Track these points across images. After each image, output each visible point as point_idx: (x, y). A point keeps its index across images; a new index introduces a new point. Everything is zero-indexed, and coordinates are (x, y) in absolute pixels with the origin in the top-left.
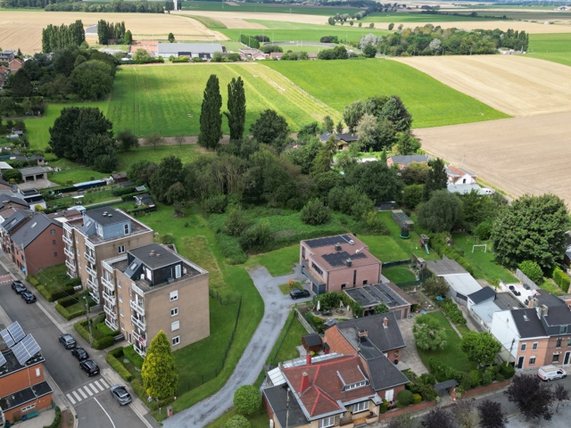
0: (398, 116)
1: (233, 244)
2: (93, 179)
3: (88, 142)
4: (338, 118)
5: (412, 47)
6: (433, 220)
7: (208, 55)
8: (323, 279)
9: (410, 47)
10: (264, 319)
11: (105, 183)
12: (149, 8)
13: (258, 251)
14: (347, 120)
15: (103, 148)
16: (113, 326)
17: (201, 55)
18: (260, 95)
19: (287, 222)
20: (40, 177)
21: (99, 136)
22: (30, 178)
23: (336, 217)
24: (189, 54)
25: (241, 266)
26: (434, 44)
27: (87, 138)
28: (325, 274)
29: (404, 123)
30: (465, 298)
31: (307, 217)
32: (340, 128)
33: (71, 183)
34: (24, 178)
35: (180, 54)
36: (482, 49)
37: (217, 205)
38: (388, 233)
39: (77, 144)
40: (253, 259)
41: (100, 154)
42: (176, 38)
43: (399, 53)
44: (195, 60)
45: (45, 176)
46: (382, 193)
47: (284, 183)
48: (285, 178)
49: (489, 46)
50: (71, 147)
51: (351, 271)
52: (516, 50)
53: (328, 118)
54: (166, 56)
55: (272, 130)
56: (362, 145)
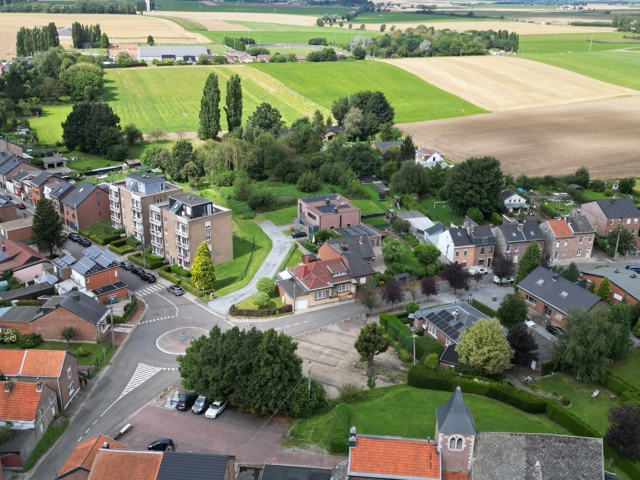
0: (382, 109)
1: (244, 206)
2: (109, 165)
3: (101, 133)
4: (327, 114)
5: (402, 48)
6: (403, 183)
7: (193, 58)
8: (316, 223)
9: (400, 49)
10: (273, 250)
11: (121, 168)
12: (119, 9)
13: (263, 211)
14: (336, 115)
15: (115, 138)
16: (159, 255)
17: (186, 58)
18: (251, 96)
19: (286, 191)
20: (60, 164)
21: (111, 128)
22: (51, 166)
23: (327, 187)
24: (174, 56)
25: (251, 221)
26: (424, 46)
27: (100, 130)
28: (318, 218)
29: (387, 115)
30: (422, 232)
31: (302, 186)
32: (329, 122)
33: (90, 168)
34: (46, 166)
35: (164, 57)
36: (471, 50)
37: (226, 180)
38: (368, 198)
39: (91, 136)
40: (259, 216)
41: (112, 144)
42: (156, 41)
43: (389, 55)
44: (180, 63)
45: (65, 164)
46: (365, 168)
47: (282, 160)
48: (282, 156)
49: (480, 47)
50: (84, 139)
51: (338, 216)
52: (507, 51)
53: (318, 113)
54: (149, 60)
55: (267, 121)
56: (350, 135)
